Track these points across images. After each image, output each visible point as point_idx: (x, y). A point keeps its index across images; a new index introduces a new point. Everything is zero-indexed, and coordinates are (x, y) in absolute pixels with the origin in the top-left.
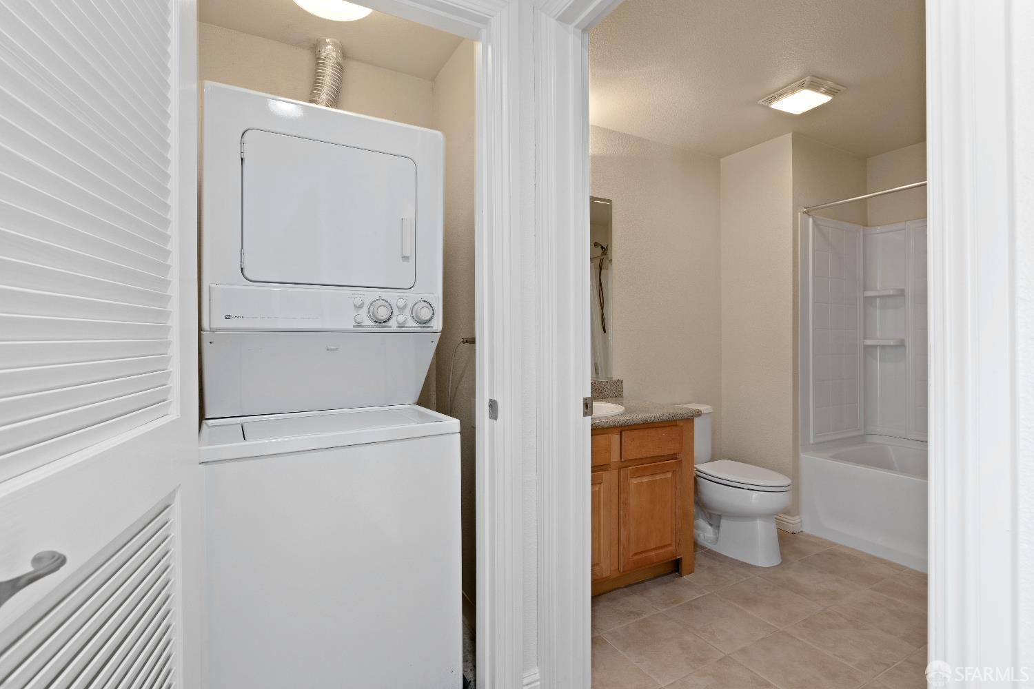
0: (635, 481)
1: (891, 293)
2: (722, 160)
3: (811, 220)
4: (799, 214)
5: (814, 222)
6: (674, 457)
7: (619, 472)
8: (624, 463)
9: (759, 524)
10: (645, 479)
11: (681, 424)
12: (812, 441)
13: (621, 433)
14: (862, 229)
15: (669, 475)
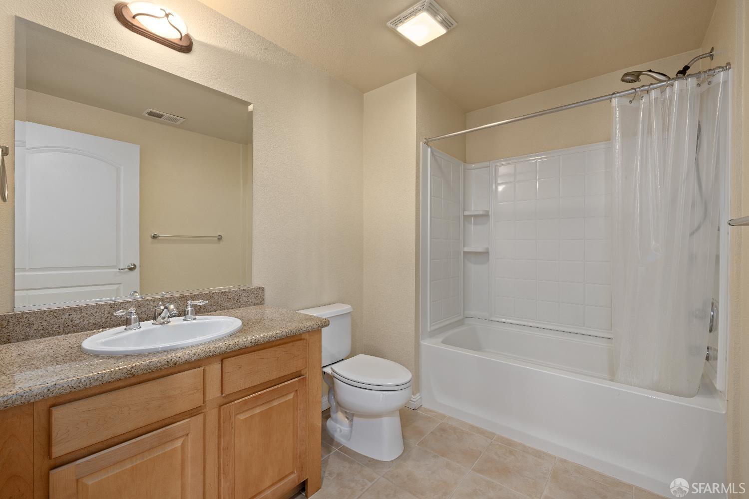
0: (242, 417)
1: (481, 213)
2: (364, 95)
3: (429, 150)
4: (421, 143)
5: (432, 152)
6: (298, 374)
7: (219, 411)
8: (227, 400)
9: (386, 420)
10: (258, 410)
11: (307, 336)
12: (429, 330)
13: (222, 360)
14: (463, 165)
15: (291, 396)
